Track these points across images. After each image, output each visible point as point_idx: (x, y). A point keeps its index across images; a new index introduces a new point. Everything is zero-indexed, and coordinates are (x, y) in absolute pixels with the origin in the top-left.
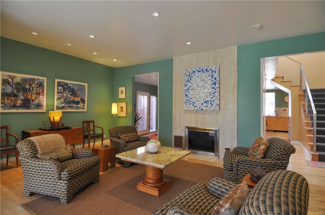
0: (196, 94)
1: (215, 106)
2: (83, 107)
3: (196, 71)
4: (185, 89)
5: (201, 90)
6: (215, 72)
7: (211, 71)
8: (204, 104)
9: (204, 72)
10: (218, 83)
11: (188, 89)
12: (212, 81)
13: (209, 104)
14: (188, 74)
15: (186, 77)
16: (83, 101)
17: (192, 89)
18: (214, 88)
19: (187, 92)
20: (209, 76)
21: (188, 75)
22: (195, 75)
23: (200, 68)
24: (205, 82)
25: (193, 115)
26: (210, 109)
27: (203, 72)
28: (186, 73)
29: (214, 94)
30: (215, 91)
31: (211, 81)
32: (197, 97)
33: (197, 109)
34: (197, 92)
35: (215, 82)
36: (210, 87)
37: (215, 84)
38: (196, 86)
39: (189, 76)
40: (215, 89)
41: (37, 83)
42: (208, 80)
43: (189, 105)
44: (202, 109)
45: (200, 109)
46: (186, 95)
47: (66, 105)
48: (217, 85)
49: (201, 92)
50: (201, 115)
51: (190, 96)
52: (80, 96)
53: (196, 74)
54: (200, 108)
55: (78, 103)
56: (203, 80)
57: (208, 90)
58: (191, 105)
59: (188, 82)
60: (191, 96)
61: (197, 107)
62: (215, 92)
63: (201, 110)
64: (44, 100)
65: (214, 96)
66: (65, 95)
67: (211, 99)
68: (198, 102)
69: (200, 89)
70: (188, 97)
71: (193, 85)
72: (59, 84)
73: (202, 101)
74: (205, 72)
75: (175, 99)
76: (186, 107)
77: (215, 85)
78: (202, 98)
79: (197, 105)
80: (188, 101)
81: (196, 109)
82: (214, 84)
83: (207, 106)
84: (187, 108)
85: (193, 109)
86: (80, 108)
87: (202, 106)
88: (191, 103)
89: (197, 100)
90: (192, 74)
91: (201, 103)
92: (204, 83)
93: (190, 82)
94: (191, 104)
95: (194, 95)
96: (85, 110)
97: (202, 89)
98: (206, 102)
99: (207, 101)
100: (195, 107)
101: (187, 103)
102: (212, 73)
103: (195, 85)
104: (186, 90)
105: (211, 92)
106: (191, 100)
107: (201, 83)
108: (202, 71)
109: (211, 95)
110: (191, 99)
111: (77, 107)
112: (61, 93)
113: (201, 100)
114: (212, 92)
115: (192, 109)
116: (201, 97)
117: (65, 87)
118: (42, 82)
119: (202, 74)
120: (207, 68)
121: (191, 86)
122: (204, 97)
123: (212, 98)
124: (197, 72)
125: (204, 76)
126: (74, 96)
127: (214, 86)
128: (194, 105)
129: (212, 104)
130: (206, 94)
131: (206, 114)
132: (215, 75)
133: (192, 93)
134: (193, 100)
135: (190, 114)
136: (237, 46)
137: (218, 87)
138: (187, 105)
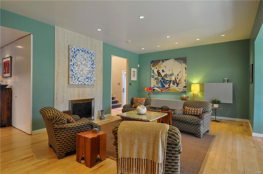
1: (93, 82)
3: (80, 49)
4: (70, 63)
5: (84, 67)
6: (93, 56)
7: (90, 54)
8: (86, 80)
9: (86, 53)
10: (95, 65)
11: (73, 65)
13: (90, 79)
14: (74, 50)
15: (71, 53)
17: (76, 65)
18: (92, 67)
19: (72, 67)
20: (90, 57)
21: (73, 52)
22: (79, 53)
23: (83, 49)
24: (87, 61)
25: (76, 89)
26: (90, 84)
28: (71, 48)
29: (92, 72)
30: (93, 70)
31: (91, 62)
32: (81, 73)
34: (81, 68)
35: (93, 63)
36: (90, 66)
37: (93, 64)
38: (80, 64)
39: (75, 53)
40: (93, 69)
42: (89, 60)
43: (74, 80)
44: (85, 84)
45: (83, 84)
46: (71, 70)
49: (84, 69)
50: (82, 89)
51: (75, 72)
56: (85, 60)
57: (89, 68)
58: (76, 80)
59: (73, 58)
63: (84, 84)
65: (92, 74)
67: (91, 76)
68: (82, 78)
70: (74, 73)
71: (78, 62)
74: (87, 53)
76: (71, 81)
77: (93, 66)
78: (85, 75)
79: (81, 80)
80: (73, 76)
81: (80, 84)
82: (92, 64)
83: (88, 82)
88: (76, 78)
89: (81, 76)
90: (77, 51)
91: (84, 78)
93: (75, 58)
94: (76, 79)
95: (79, 71)
97: (85, 66)
98: (87, 78)
99: (88, 77)
101: (72, 77)
102: (91, 56)
103: (79, 62)
104: (71, 65)
106: (76, 75)
107: (84, 62)
108: (85, 52)
109: (90, 73)
110: (76, 74)
115: (77, 84)
119: (85, 54)
120: (88, 50)
121: (76, 63)
122: (86, 74)
123: (91, 75)
124: (81, 51)
125: (86, 56)
127: (92, 66)
128: (79, 80)
129: (91, 80)
130: (87, 71)
131: (86, 87)
132: (93, 58)
133: (77, 69)
134: (78, 75)
135: (73, 88)
136: (102, 42)
137: (95, 68)
138: (72, 80)
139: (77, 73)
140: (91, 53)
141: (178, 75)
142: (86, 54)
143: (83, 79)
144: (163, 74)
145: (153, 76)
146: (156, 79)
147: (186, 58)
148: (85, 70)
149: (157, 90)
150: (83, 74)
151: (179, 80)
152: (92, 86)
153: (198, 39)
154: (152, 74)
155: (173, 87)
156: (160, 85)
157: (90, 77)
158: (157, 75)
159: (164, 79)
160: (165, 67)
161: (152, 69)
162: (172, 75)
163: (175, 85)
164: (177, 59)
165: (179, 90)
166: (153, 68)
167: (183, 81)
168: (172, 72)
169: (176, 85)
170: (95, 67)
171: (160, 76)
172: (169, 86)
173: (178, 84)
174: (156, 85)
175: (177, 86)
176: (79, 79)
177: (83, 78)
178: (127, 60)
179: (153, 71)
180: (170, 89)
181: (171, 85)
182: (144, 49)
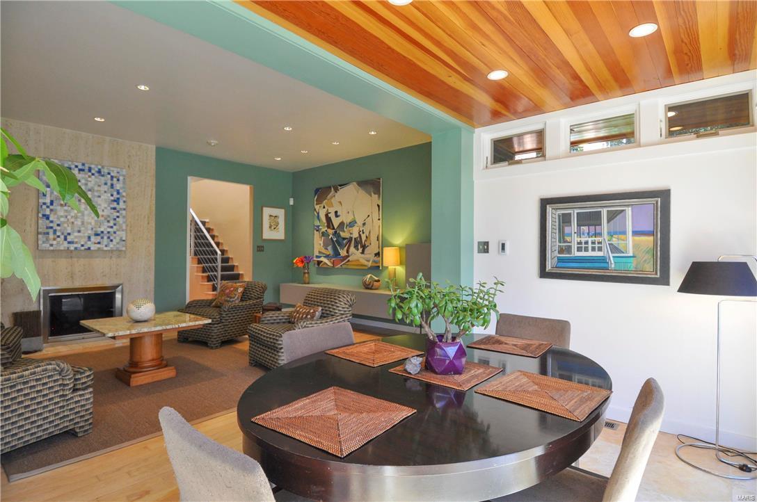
0: (72, 217)
1: (118, 243)
3: (73, 166)
4: (41, 201)
6: (118, 180)
7: (109, 176)
8: (93, 239)
9: (93, 174)
10: (124, 202)
11: (52, 204)
12: (112, 195)
13: (105, 238)
17: (61, 205)
18: (115, 209)
19: (48, 210)
20: (106, 184)
23: (83, 165)
24: (96, 194)
25: (62, 261)
26: (105, 249)
27: (90, 174)
29: (115, 219)
30: (118, 214)
31: (109, 195)
32: (75, 223)
33: (76, 248)
35: (118, 199)
36: (106, 206)
37: (117, 201)
40: (118, 212)
42: (103, 192)
43: (54, 239)
44: (89, 248)
45: (83, 248)
46: (44, 215)
48: (122, 205)
50: (82, 261)
51: (55, 220)
54: (82, 246)
56: (90, 191)
57: (103, 211)
58: (58, 239)
60: (58, 219)
61: (76, 243)
62: (118, 217)
63: (85, 249)
65: (115, 224)
67: (109, 230)
68: (79, 234)
69: (83, 206)
70: (52, 222)
73: (90, 232)
74: (97, 174)
76: (44, 242)
77: (118, 204)
78: (90, 227)
79: (76, 240)
80: (51, 231)
81: (72, 248)
82: (115, 201)
83: (99, 243)
84: (48, 245)
85: (64, 247)
87: (89, 243)
88: (58, 234)
89: (76, 229)
91: (86, 235)
92: (93, 196)
94: (59, 237)
95: (69, 217)
98: (97, 235)
99: (99, 232)
100: (69, 243)
101: (48, 233)
102: (112, 180)
104: (44, 204)
105: (109, 216)
106: (58, 228)
108: (90, 171)
109: (108, 221)
110: (58, 225)
113: (87, 229)
114: (112, 217)
115: (62, 248)
116: (85, 223)
119: (89, 177)
120: (100, 167)
121: (59, 198)
122: (93, 224)
123: (112, 227)
124: (76, 171)
125: (93, 182)
127: (115, 205)
129: (111, 238)
131: (97, 257)
132: (118, 186)
133: (61, 213)
134: (65, 228)
135: (53, 259)
136: (155, 146)
137: (124, 209)
138: (47, 240)
139: (64, 222)
140: (112, 174)
141: (364, 224)
142: (93, 177)
143: (82, 237)
144: (336, 222)
145: (318, 226)
146: (323, 234)
147: (380, 179)
149: (325, 263)
150: (83, 224)
151: (367, 237)
152: (119, 253)
153: (373, 133)
154: (317, 223)
155: (355, 254)
156: (330, 251)
157: (105, 232)
158: (326, 224)
159: (339, 236)
160: (340, 202)
161: (315, 210)
162: (353, 223)
163: (358, 250)
164: (363, 184)
165: (366, 263)
166: (317, 207)
167: (373, 238)
168: (354, 216)
169: (360, 250)
170: (124, 207)
171: (332, 227)
172: (348, 252)
173: (364, 247)
174: (324, 251)
175: (363, 253)
176: (69, 239)
177: (84, 233)
178: (250, 188)
179: (318, 214)
180: (349, 261)
181: (352, 249)
182: (279, 159)
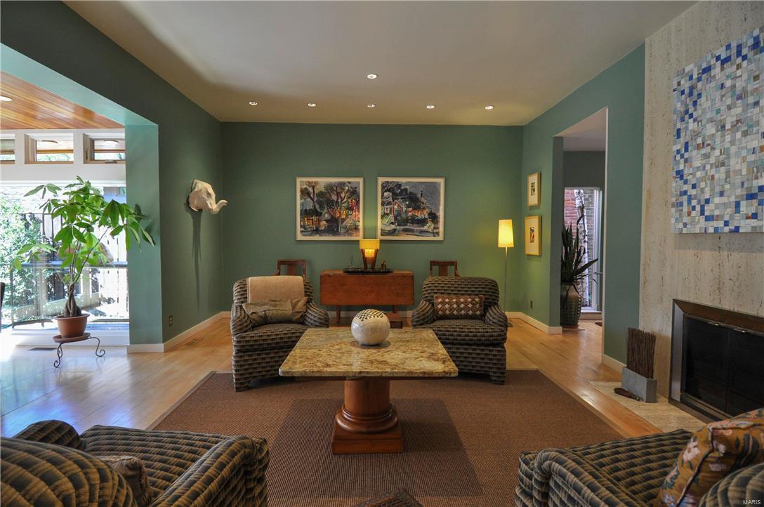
0: (712, 165)
2: (435, 231)
3: (713, 61)
4: (675, 148)
5: (732, 142)
8: (745, 205)
9: (745, 58)
11: (686, 150)
14: (686, 85)
15: (678, 101)
16: (434, 217)
17: (698, 147)
19: (682, 160)
21: (687, 91)
22: (709, 81)
23: (728, 47)
24: (751, 100)
25: (708, 257)
27: (739, 60)
28: (679, 84)
32: (717, 176)
33: (717, 229)
34: (717, 152)
38: (714, 130)
39: (691, 94)
41: (349, 190)
43: (689, 214)
44: (737, 229)
45: (727, 229)
46: (678, 172)
47: (398, 227)
49: (733, 149)
50: (736, 256)
51: (690, 177)
52: (428, 207)
53: (715, 76)
54: (726, 223)
55: (422, 222)
56: (739, 98)
58: (694, 213)
59: (687, 117)
60: (693, 174)
61: (717, 218)
63: (731, 231)
64: (359, 218)
66: (396, 207)
68: (724, 200)
69: (728, 138)
70: (686, 182)
71: (704, 127)
72: (386, 187)
73: (738, 192)
74: (751, 54)
75: (649, 192)
76: (676, 220)
78: (738, 181)
79: (717, 212)
80: (685, 198)
81: (711, 230)
83: (754, 216)
84: (681, 226)
85: (700, 228)
86: (430, 232)
87: (738, 216)
88: (694, 203)
89: (718, 189)
90: (699, 79)
91: (733, 199)
92: (746, 107)
93: (691, 116)
94: (694, 208)
95: (708, 167)
96: (440, 238)
97: (739, 135)
98: (751, 197)
99: (755, 191)
101: (681, 204)
103: (709, 126)
104: (678, 151)
106: (693, 192)
107: (733, 111)
108: (739, 53)
110: (694, 187)
111: (421, 232)
112: (389, 203)
113: (733, 187)
115: (698, 230)
116: (731, 174)
117: (396, 192)
118: (356, 188)
119: (739, 67)
121: (696, 134)
122: (744, 172)
124: (717, 68)
125: (745, 77)
126: (414, 209)
128: (707, 213)
130: (752, 158)
133: (697, 163)
134: (702, 190)
135: (695, 252)
138: (681, 216)
139: (702, 179)
142: (744, 63)
143: (725, 205)
148: (737, 154)
150: (728, 176)
176: (708, 210)
177: (728, 197)
